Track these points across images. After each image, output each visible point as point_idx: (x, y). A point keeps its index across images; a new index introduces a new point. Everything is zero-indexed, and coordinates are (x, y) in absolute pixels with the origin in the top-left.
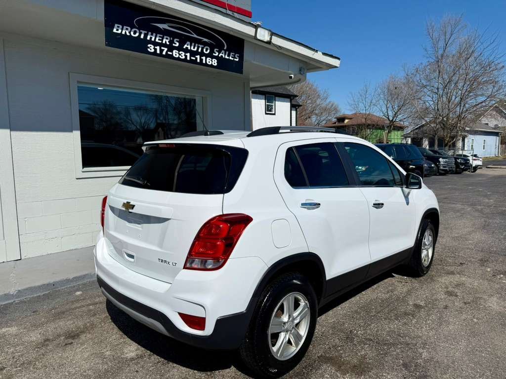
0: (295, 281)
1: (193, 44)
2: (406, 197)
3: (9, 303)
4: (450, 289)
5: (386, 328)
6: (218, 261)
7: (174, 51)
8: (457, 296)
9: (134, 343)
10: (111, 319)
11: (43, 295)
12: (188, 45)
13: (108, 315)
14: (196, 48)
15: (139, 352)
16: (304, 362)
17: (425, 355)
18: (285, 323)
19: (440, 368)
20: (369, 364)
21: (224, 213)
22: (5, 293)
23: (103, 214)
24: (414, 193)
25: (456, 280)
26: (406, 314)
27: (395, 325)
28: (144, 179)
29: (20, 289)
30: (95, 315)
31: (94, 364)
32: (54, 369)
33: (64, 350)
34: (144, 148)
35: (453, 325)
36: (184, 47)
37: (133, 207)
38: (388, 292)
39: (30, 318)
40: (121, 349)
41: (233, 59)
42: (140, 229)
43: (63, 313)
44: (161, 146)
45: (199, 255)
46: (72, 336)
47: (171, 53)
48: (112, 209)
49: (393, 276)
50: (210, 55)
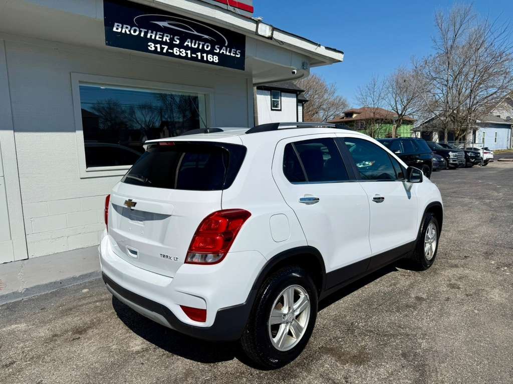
0: (294, 274)
1: (194, 41)
2: (408, 191)
3: (18, 301)
4: (453, 281)
5: (387, 320)
6: (218, 255)
7: (175, 49)
8: (459, 288)
9: (140, 337)
10: (117, 314)
11: (51, 293)
12: (188, 42)
13: (114, 311)
14: (197, 45)
15: (145, 346)
16: (305, 353)
17: (424, 345)
18: (285, 315)
19: (438, 357)
20: (369, 354)
21: (223, 209)
22: (13, 291)
23: (106, 212)
24: (416, 187)
25: (460, 272)
26: (407, 306)
27: (395, 317)
28: (145, 177)
29: (28, 287)
30: (101, 311)
31: (101, 358)
32: (62, 362)
33: (72, 345)
34: (145, 147)
35: (455, 316)
36: (185, 45)
37: (135, 204)
38: (391, 285)
39: (39, 314)
40: (127, 343)
41: (234, 55)
42: (143, 226)
43: (71, 309)
44: (161, 144)
45: (199, 249)
46: (80, 331)
47: (172, 51)
48: (115, 206)
49: (397, 270)
50: (212, 52)
